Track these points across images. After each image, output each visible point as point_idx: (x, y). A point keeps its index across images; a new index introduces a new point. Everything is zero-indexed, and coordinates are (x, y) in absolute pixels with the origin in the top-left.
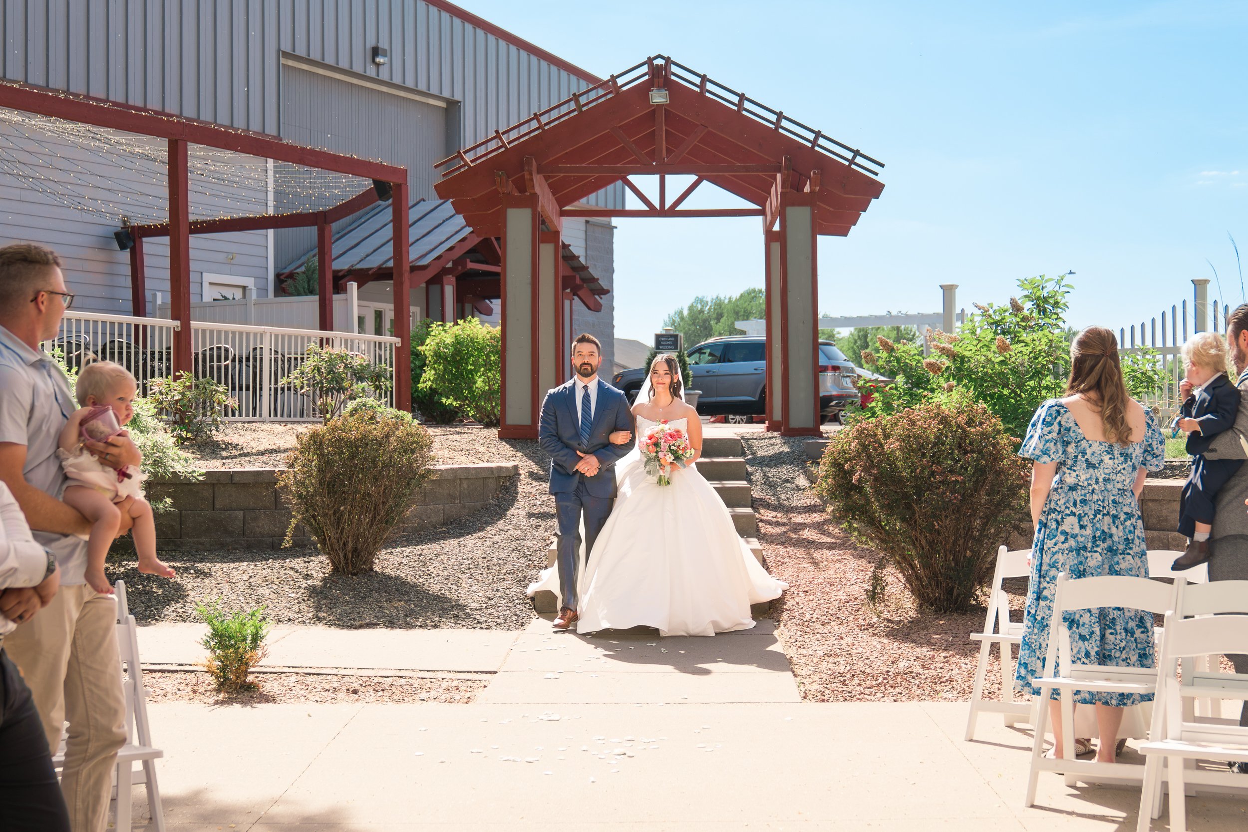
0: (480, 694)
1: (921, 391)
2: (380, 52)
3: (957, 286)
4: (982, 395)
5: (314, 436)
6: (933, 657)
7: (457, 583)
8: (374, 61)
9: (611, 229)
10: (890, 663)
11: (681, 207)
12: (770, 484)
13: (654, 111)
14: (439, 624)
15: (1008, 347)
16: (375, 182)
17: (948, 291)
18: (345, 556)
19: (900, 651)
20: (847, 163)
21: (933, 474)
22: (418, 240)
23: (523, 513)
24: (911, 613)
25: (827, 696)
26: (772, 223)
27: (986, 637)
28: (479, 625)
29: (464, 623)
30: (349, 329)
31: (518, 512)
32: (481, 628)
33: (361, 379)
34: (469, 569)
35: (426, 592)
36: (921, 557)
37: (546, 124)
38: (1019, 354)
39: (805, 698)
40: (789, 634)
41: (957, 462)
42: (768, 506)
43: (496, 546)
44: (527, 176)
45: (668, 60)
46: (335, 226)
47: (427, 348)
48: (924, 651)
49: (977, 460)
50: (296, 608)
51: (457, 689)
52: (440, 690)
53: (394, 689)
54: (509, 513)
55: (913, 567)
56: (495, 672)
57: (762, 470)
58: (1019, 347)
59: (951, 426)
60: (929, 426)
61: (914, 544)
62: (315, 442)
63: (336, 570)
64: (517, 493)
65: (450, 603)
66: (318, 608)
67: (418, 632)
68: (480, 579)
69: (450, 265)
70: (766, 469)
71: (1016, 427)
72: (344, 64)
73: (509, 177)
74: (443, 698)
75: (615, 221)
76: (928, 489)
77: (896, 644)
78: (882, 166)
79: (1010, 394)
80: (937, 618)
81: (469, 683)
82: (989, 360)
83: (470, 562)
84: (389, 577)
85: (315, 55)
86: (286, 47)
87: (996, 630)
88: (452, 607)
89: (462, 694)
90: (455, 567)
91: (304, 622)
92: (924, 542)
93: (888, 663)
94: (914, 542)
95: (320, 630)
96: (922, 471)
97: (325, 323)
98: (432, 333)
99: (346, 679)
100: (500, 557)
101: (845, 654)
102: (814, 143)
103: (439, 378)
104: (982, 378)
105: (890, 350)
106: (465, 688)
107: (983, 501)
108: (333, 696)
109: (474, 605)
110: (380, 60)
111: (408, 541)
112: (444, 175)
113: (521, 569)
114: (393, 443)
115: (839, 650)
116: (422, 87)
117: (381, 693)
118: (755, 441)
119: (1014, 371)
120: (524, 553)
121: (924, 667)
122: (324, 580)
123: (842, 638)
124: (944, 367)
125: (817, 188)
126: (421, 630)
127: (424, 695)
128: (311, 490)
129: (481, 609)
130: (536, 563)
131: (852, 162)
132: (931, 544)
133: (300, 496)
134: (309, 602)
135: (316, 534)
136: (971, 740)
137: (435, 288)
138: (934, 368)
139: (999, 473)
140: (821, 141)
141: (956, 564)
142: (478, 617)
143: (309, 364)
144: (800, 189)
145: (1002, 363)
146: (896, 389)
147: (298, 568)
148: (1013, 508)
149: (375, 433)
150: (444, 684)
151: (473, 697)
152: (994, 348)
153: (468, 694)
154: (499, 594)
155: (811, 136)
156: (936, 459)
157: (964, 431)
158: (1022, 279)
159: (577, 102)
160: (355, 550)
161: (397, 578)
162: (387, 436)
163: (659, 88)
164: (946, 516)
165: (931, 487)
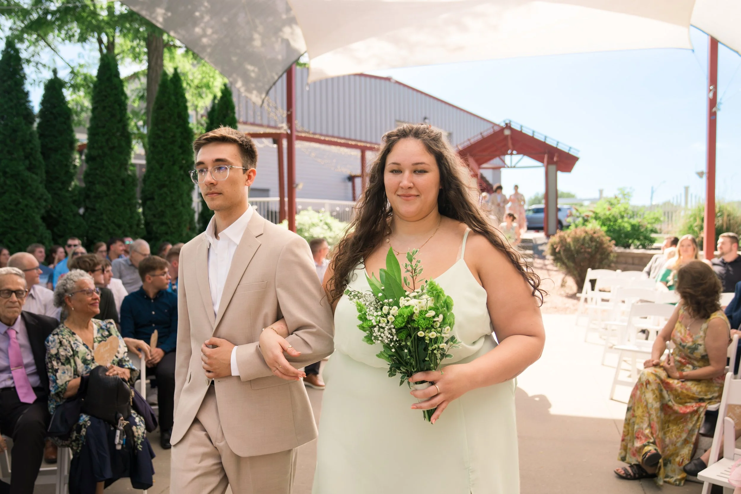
2: (426, 118)
4: (603, 224)
9: (501, 172)
11: (517, 165)
13: (506, 136)
17: (601, 192)
20: (568, 151)
21: (582, 249)
26: (546, 170)
38: (615, 211)
41: (589, 245)
45: (510, 121)
49: (596, 246)
58: (615, 209)
59: (589, 234)
60: (582, 234)
75: (502, 170)
78: (578, 151)
82: (606, 214)
86: (398, 118)
96: (578, 248)
102: (557, 145)
104: (603, 219)
107: (599, 257)
110: (427, 121)
118: (538, 238)
119: (613, 216)
124: (591, 216)
125: (558, 160)
138: (588, 216)
139: (603, 249)
140: (559, 145)
144: (553, 159)
145: (610, 215)
152: (607, 210)
155: (556, 143)
156: (583, 244)
157: (592, 236)
163: (508, 129)
165: (581, 253)
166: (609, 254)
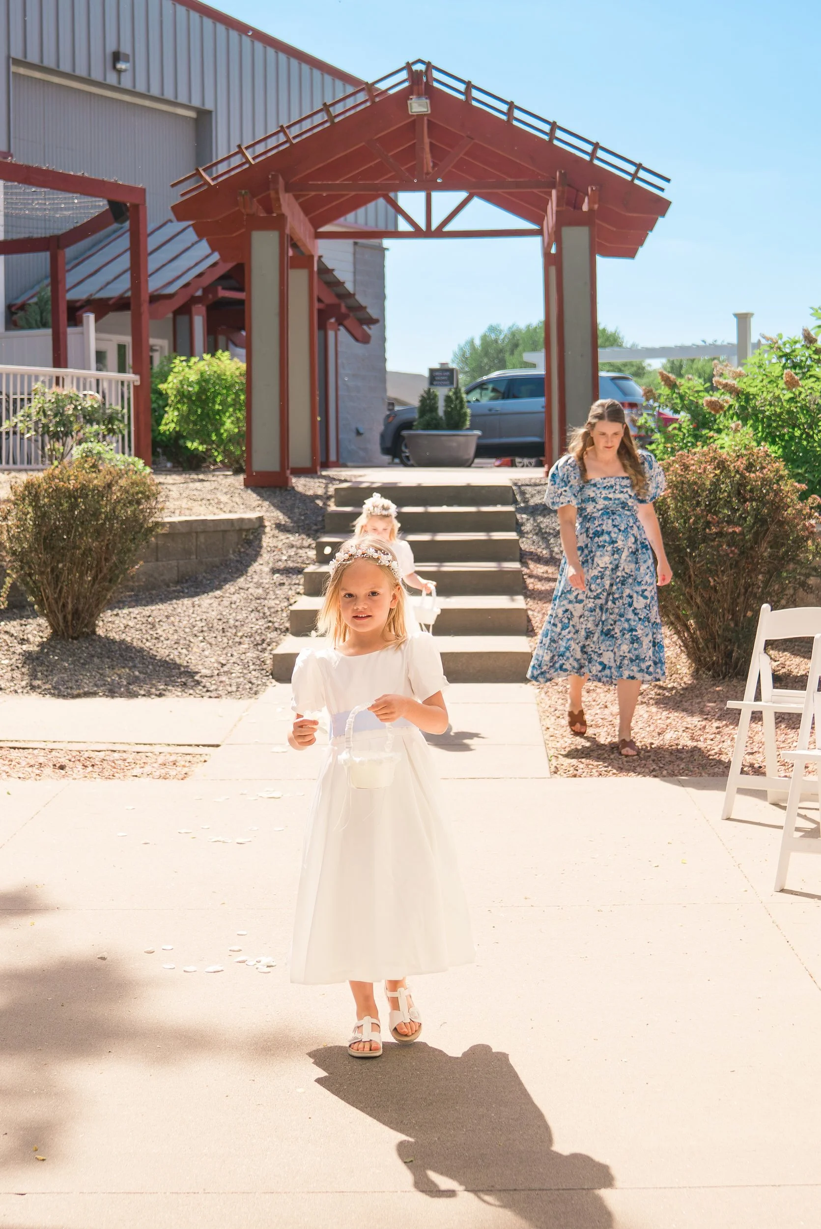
0: (198, 769)
1: (707, 431)
2: (121, 57)
3: (752, 314)
4: (770, 435)
5: (29, 486)
6: (704, 727)
7: (188, 647)
8: (114, 67)
9: (382, 250)
10: (655, 734)
11: (448, 228)
12: (543, 535)
13: (414, 121)
14: (164, 692)
15: (797, 382)
16: (111, 203)
17: (743, 320)
18: (65, 617)
19: (669, 721)
20: (629, 178)
21: (708, 524)
22: (164, 266)
23: (266, 569)
24: (685, 679)
25: (580, 771)
26: (549, 246)
27: (747, 705)
28: (208, 694)
29: (191, 691)
30: (85, 366)
31: (261, 568)
32: (210, 697)
33: (90, 421)
34: (202, 631)
35: (153, 657)
36: (696, 617)
37: (294, 138)
38: (810, 391)
39: (555, 773)
40: (549, 702)
41: (734, 511)
42: (539, 559)
43: (233, 606)
44: (272, 194)
45: (429, 65)
46: (70, 252)
47: (169, 386)
48: (695, 721)
49: (757, 510)
50: (8, 675)
51: (174, 764)
52: (156, 765)
53: (105, 764)
54: (251, 570)
55: (687, 628)
56: (218, 746)
57: (535, 520)
58: (810, 383)
59: (729, 471)
60: (705, 471)
61: (689, 603)
62: (31, 493)
63: (55, 634)
64: (261, 547)
65: (179, 669)
66: (33, 676)
67: (140, 702)
68: (214, 643)
69: (199, 293)
70: (540, 519)
71: (806, 472)
72: (81, 71)
73: (253, 196)
74: (158, 773)
75: (387, 243)
76: (704, 541)
77: (665, 713)
78: (668, 180)
79: (802, 435)
80: (714, 685)
81: (188, 758)
82: (778, 398)
83: (203, 624)
84: (113, 641)
85: (49, 62)
86: (17, 53)
87: (758, 697)
88: (181, 673)
89: (179, 769)
90: (187, 630)
91: (16, 692)
92: (698, 600)
93: (653, 734)
94: (689, 600)
95: (34, 699)
96: (695, 522)
97: (59, 359)
98: (176, 370)
99: (54, 753)
100: (238, 618)
101: (607, 724)
102: (593, 155)
103: (183, 419)
104: (769, 418)
105: (672, 385)
106: (183, 763)
107: (765, 554)
108: (38, 772)
109: (205, 672)
110: (121, 66)
111: (137, 601)
112: (183, 195)
113: (259, 631)
114: (116, 494)
115: (600, 721)
116: (169, 95)
117: (90, 769)
118: (528, 488)
119: (805, 409)
120: (264, 614)
121: (692, 738)
122: (42, 645)
123: (606, 707)
124: (726, 406)
125: (596, 206)
126: (144, 698)
127: (137, 771)
128: (26, 545)
129: (212, 676)
130: (276, 625)
131: (635, 176)
132: (708, 602)
133: (14, 553)
134: (23, 670)
135: (33, 593)
136: (728, 819)
137: (183, 319)
138: (716, 406)
139: (781, 524)
140: (600, 154)
141: (736, 625)
142: (208, 684)
143: (36, 404)
144: (577, 207)
145: (791, 400)
146: (680, 429)
147: (13, 631)
148: (799, 562)
149: (95, 482)
150: (161, 759)
151: (190, 773)
152: (782, 384)
153: (186, 770)
154: (233, 660)
155: (589, 148)
156: (710, 509)
157: (743, 477)
158: (816, 307)
159: (328, 112)
160: (76, 613)
161: (123, 641)
162: (109, 486)
163: (419, 95)
164: (723, 572)
165: (705, 539)
166: (800, 542)
